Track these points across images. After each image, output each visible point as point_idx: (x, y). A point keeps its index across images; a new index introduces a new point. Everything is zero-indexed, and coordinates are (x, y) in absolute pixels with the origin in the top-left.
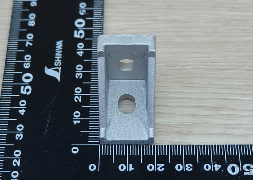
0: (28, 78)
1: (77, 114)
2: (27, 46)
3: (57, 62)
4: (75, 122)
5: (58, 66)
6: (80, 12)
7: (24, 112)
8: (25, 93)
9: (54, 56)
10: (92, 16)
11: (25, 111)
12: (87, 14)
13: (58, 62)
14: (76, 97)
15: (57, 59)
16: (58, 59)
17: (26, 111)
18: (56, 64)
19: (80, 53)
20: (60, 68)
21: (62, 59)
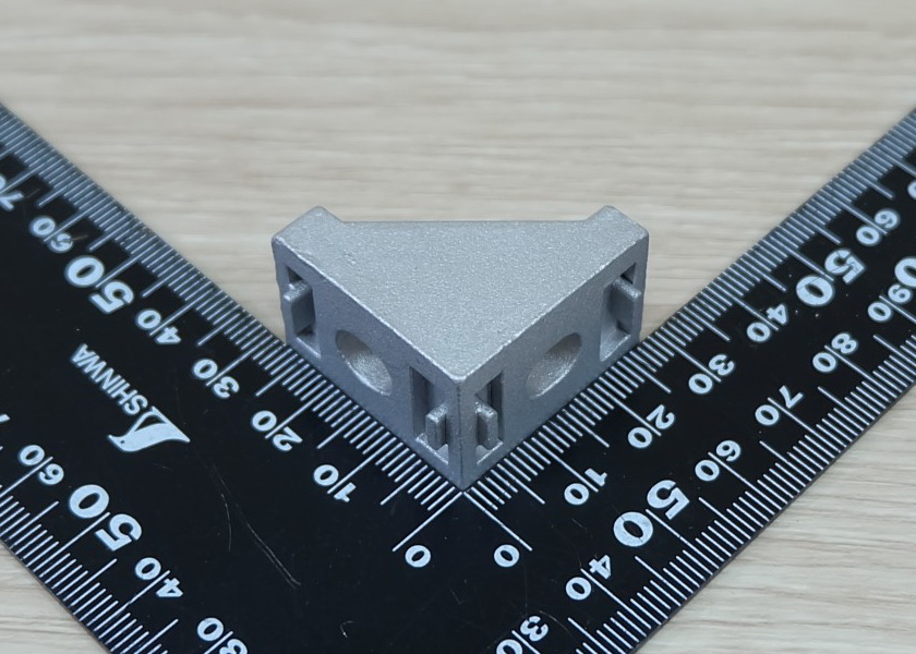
0: (89, 501)
1: (325, 475)
3: (129, 401)
4: (342, 495)
5: (143, 411)
6: (53, 245)
7: (178, 586)
8: (124, 540)
9: (104, 395)
10: (97, 233)
11: (175, 582)
12: (76, 239)
13: (132, 402)
14: (277, 441)
15: (119, 397)
16: (124, 394)
17: (178, 579)
18: (131, 408)
19: (170, 336)
20: (154, 408)
21: (135, 384)
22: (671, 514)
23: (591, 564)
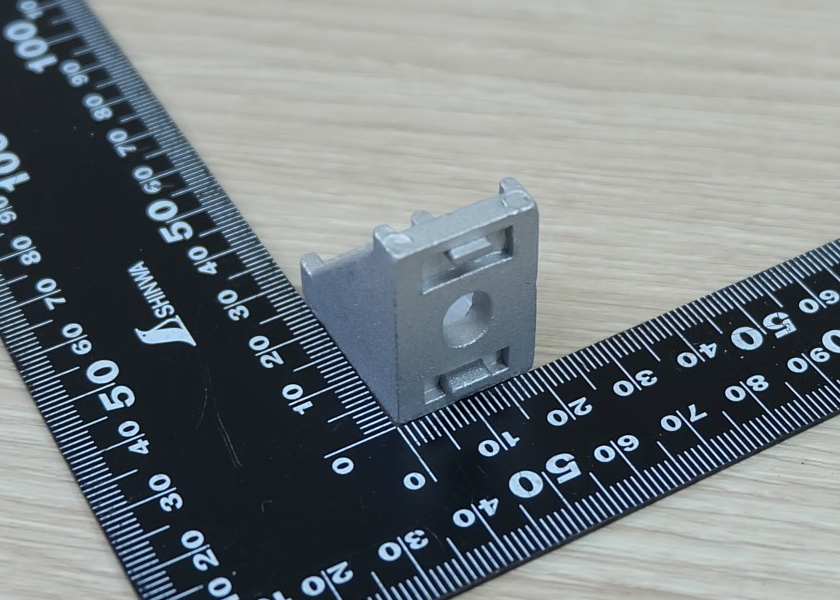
0: (103, 372)
1: (292, 392)
2: (52, 307)
3: (160, 308)
4: (300, 409)
5: (168, 317)
6: (146, 188)
7: (147, 447)
8: (119, 405)
9: (143, 300)
10: (182, 184)
11: (146, 443)
12: (168, 186)
13: (162, 307)
14: (263, 360)
15: (154, 303)
16: (159, 302)
17: (149, 442)
18: (160, 313)
19: (210, 268)
20: (177, 316)
21: (169, 297)
22: (561, 480)
23: (481, 502)
